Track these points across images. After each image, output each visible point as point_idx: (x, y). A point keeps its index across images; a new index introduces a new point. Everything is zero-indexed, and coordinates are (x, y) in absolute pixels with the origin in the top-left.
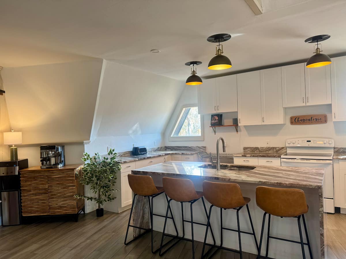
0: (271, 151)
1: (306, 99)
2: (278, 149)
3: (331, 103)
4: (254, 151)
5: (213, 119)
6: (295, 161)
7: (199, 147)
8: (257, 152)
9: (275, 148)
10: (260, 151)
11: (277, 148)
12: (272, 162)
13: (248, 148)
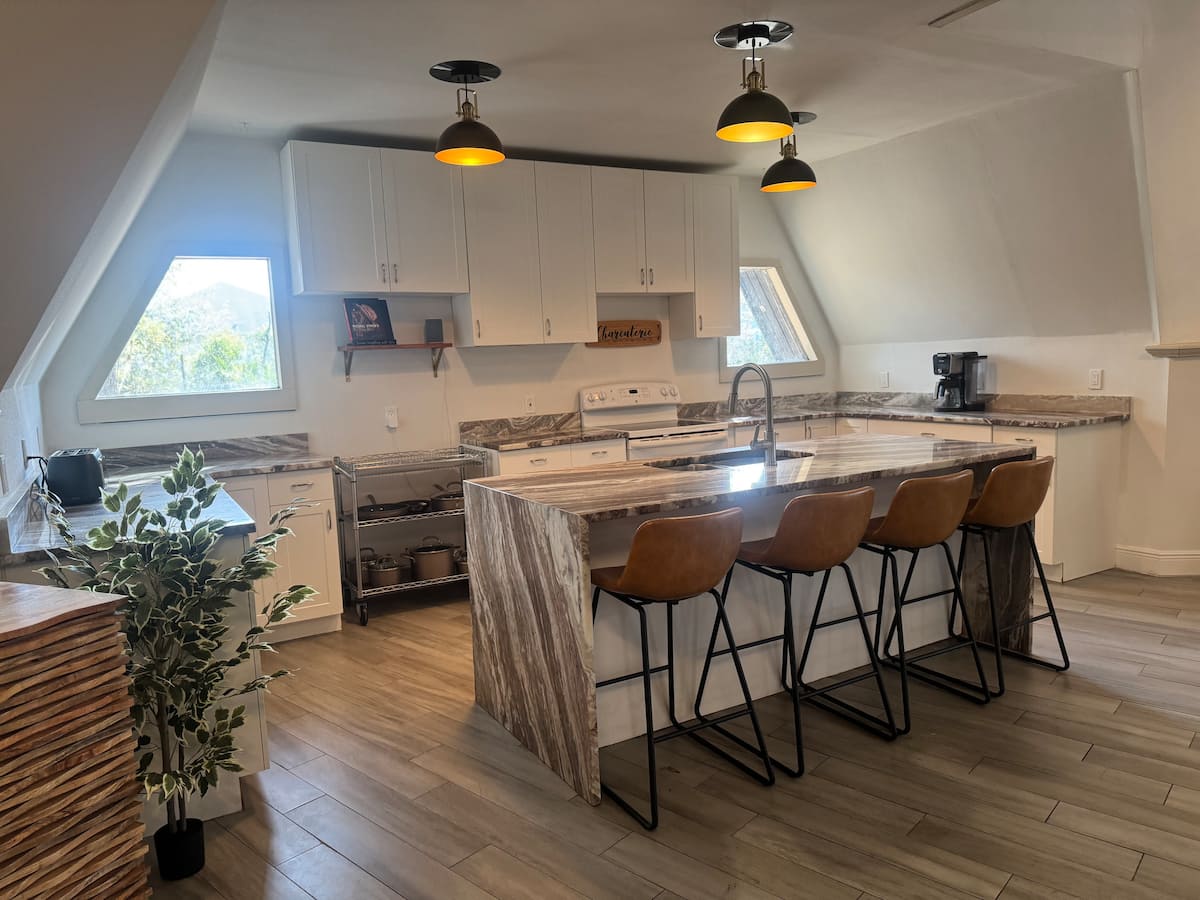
0: (541, 428)
1: (646, 275)
2: (559, 419)
3: (692, 291)
4: (495, 434)
5: (358, 317)
6: (661, 441)
7: (273, 439)
8: (503, 434)
9: (554, 417)
10: (511, 432)
11: (557, 415)
12: (605, 452)
13: (476, 424)
